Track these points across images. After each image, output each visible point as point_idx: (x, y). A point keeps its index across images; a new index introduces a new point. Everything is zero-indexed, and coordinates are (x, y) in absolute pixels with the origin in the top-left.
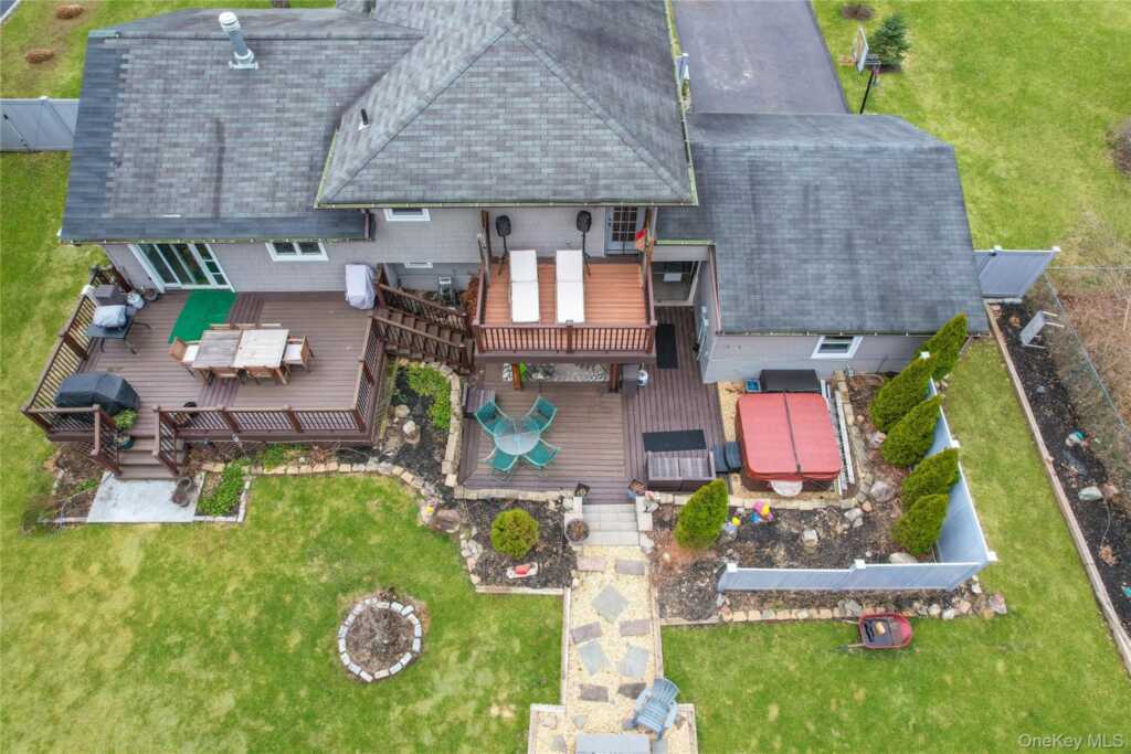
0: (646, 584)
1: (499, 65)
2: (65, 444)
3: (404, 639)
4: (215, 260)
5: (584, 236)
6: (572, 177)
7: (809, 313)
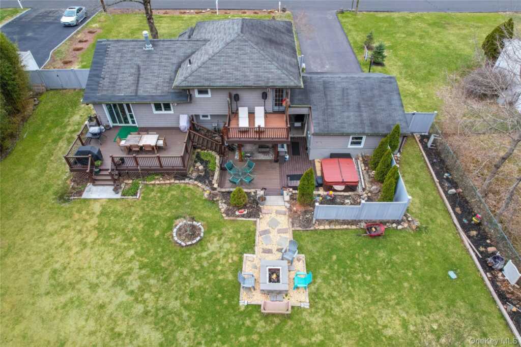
0: (287, 217)
1: (236, 45)
2: (75, 173)
3: (198, 233)
4: (133, 113)
5: (265, 102)
6: (260, 79)
7: (345, 128)
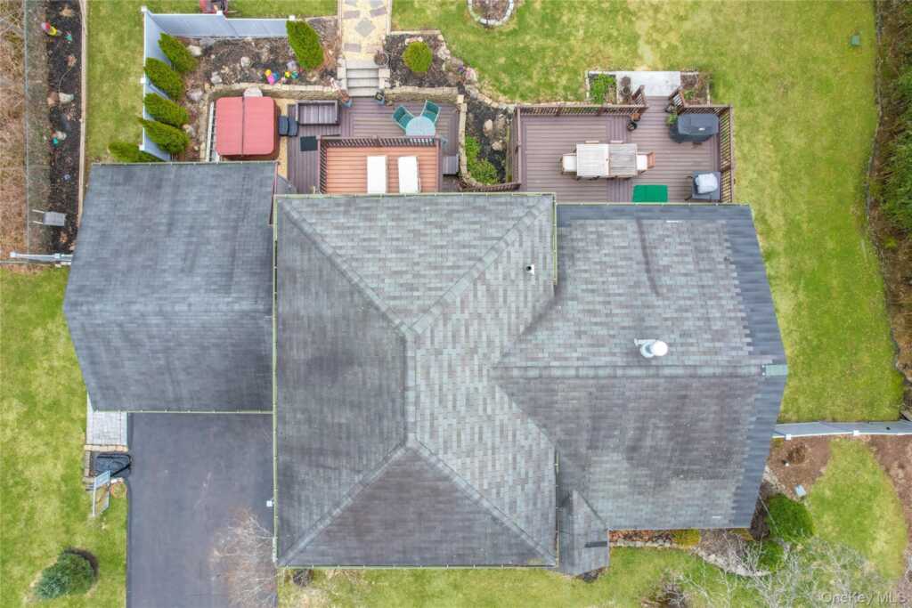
0: (344, 39)
6: (363, 212)
7: (213, 176)
